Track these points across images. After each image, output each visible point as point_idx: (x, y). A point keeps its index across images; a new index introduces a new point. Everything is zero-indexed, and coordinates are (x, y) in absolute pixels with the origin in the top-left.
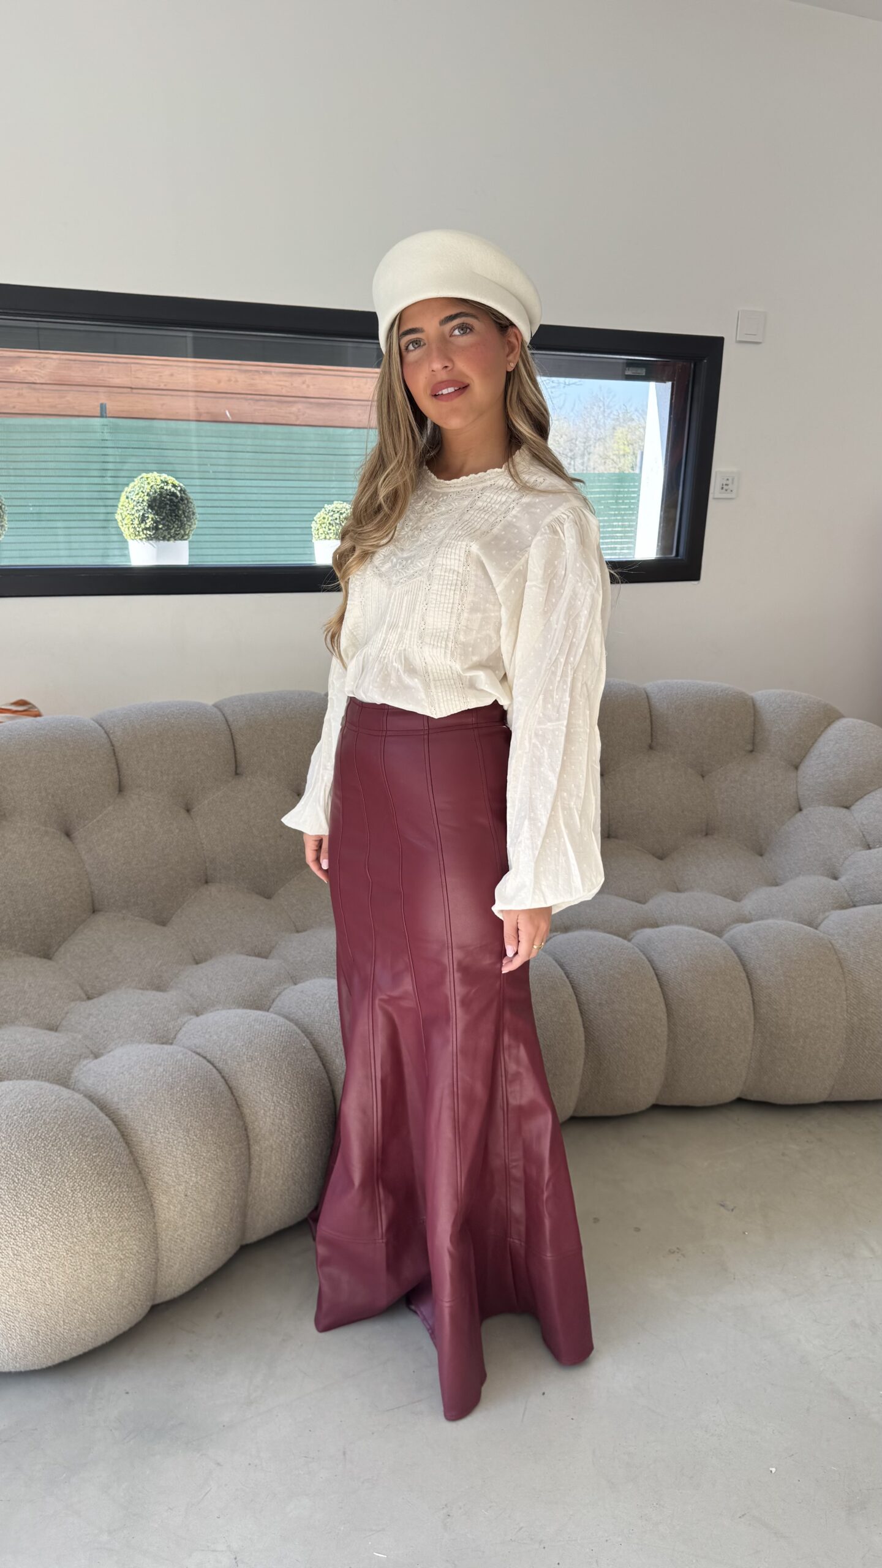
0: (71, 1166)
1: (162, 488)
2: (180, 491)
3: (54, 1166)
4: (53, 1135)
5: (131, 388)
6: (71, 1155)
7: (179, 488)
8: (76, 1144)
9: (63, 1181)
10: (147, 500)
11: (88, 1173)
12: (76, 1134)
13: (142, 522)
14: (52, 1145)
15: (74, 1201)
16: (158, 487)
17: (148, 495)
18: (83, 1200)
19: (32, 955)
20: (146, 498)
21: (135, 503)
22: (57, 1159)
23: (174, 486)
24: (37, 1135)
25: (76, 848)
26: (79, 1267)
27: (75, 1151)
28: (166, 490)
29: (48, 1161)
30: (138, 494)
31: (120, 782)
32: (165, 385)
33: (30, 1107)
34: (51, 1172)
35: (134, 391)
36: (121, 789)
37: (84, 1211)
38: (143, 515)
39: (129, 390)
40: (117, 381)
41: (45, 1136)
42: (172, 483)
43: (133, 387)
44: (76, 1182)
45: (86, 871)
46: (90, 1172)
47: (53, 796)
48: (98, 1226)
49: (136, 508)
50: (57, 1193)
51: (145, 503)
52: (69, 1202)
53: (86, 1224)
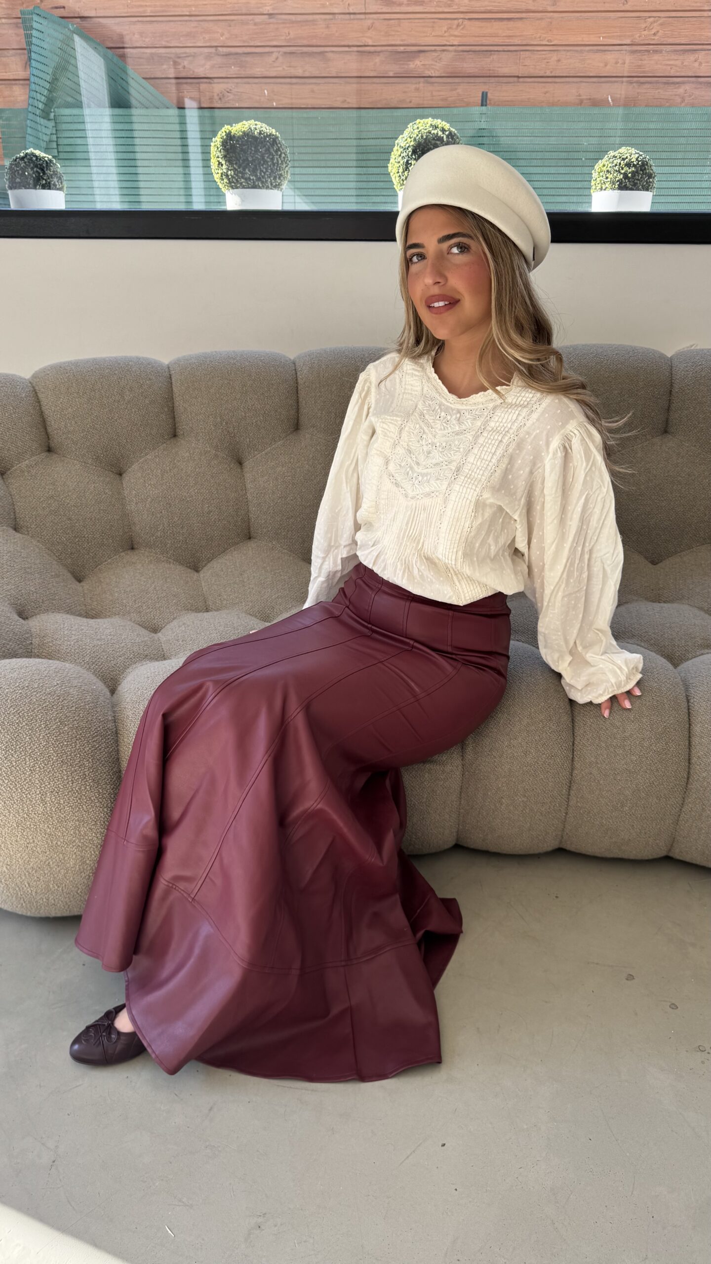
0: (37, 748)
1: (430, 132)
2: (447, 136)
3: (21, 743)
4: (32, 716)
5: (518, 77)
6: (41, 737)
7: (447, 133)
8: (52, 729)
9: (25, 759)
10: (412, 146)
11: (52, 759)
12: (55, 720)
13: (406, 170)
14: (26, 724)
15: (30, 780)
16: (426, 131)
17: (415, 140)
18: (40, 782)
19: (181, 564)
20: (412, 143)
21: (402, 150)
22: (25, 738)
23: (443, 130)
24: (16, 711)
25: (244, 476)
26: (31, 841)
27: (46, 735)
28: (434, 134)
29: (16, 738)
30: (406, 140)
31: (298, 420)
32: (551, 72)
33: (27, 685)
34: (16, 748)
35: (521, 80)
36: (296, 427)
37: (38, 792)
38: (407, 161)
39: (516, 79)
40: (505, 71)
41: (23, 714)
42: (443, 128)
43: (520, 75)
44: (37, 763)
45: (247, 498)
46: (55, 758)
47: (227, 423)
48: (51, 809)
49: (402, 155)
50: (16, 768)
51: (410, 149)
52: (25, 780)
53: (39, 804)
